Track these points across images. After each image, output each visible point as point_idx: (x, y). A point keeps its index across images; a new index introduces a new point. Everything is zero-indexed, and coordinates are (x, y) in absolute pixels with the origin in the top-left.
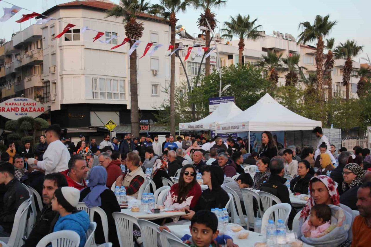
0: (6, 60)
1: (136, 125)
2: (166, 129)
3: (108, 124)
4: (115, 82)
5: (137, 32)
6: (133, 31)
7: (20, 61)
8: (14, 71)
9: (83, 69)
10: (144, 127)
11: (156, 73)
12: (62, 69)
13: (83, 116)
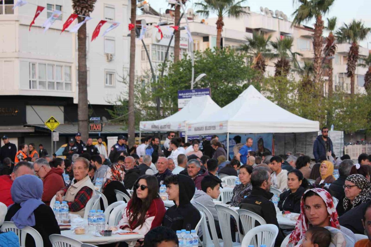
1: (85, 123)
2: (123, 129)
3: (49, 121)
4: (59, 68)
5: (87, 5)
6: (83, 3)
9: (17, 50)
10: (95, 126)
11: (111, 58)
13: (16, 112)
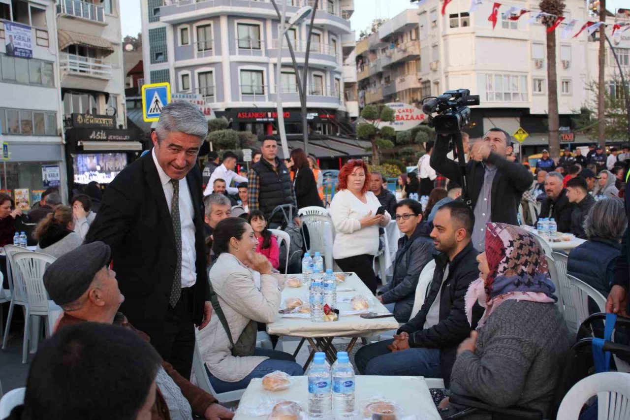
0: (370, 56)
1: (556, 134)
2: (590, 139)
3: (517, 133)
4: (515, 79)
5: (556, 11)
6: (552, 9)
7: (390, 57)
8: (381, 70)
9: (474, 63)
10: (566, 136)
11: (568, 65)
12: (447, 64)
13: (474, 124)
